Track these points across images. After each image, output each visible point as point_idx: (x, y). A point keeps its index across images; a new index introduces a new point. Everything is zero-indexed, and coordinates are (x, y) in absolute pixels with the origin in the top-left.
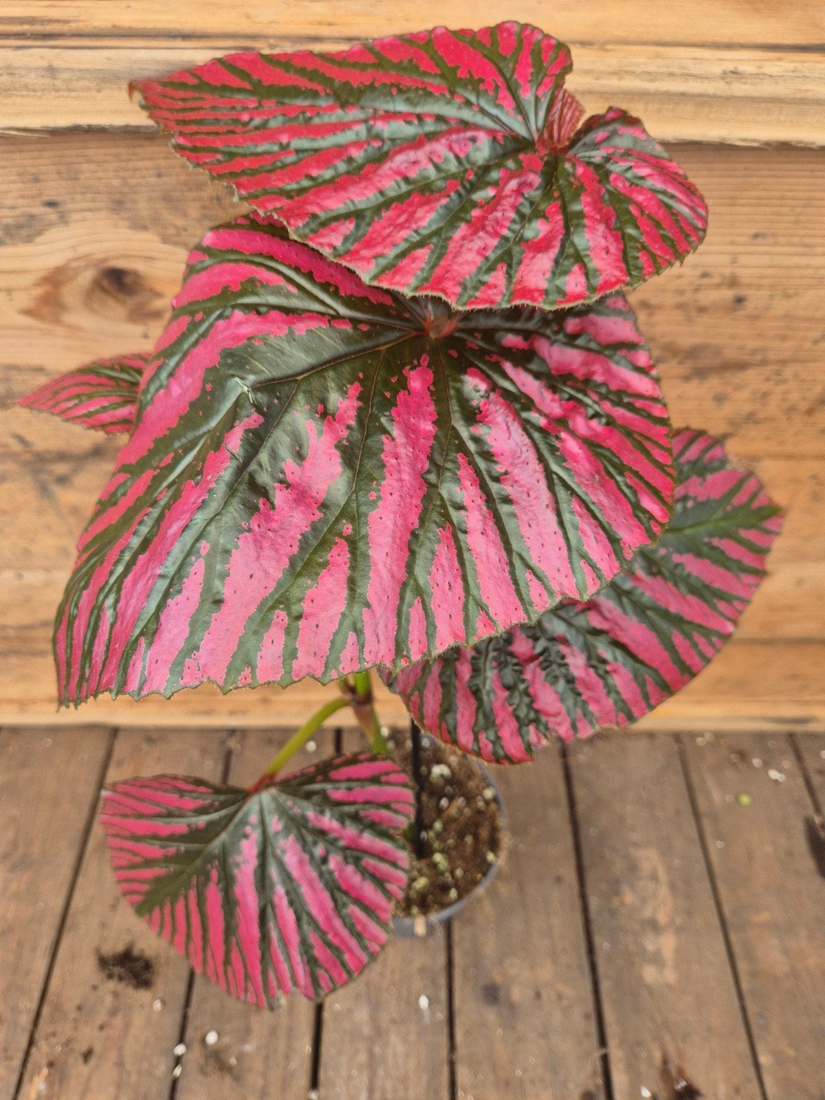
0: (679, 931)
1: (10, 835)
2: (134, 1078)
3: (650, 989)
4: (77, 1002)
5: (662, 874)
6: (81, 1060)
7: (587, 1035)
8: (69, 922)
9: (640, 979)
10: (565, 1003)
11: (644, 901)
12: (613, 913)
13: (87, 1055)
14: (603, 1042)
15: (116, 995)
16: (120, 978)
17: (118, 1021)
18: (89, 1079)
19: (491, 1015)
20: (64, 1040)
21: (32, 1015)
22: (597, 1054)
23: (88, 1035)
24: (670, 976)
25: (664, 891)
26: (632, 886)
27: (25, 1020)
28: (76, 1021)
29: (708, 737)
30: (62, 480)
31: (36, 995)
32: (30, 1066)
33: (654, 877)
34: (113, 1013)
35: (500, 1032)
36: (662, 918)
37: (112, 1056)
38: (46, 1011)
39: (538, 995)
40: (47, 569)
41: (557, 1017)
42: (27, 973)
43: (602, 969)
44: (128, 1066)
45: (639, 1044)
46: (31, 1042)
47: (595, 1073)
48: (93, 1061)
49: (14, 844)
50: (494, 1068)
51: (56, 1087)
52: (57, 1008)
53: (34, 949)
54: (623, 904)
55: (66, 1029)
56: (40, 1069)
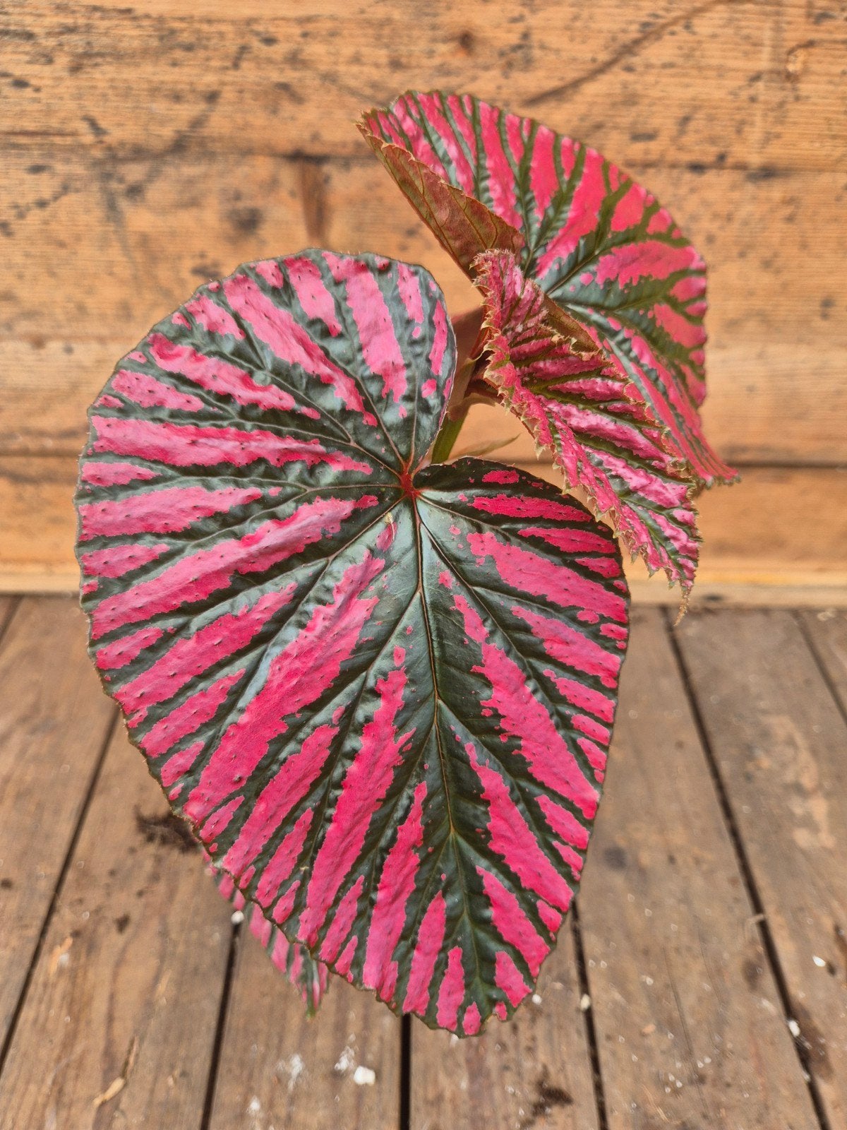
0: (828, 795)
1: (30, 698)
2: (181, 949)
3: (803, 852)
4: (110, 866)
5: (799, 739)
6: (114, 928)
7: (737, 900)
8: (101, 784)
9: (792, 844)
10: (705, 867)
11: (784, 765)
12: (749, 777)
13: (123, 923)
14: (758, 907)
15: (158, 860)
16: (164, 841)
17: (161, 888)
18: (124, 950)
19: (617, 880)
20: (93, 907)
21: (54, 880)
22: (753, 920)
23: (123, 902)
24: (827, 839)
25: (805, 756)
26: (768, 752)
27: (45, 887)
28: (108, 886)
29: (829, 614)
30: (135, 191)
31: (59, 860)
32: (49, 937)
33: (791, 742)
34: (155, 877)
35: (630, 897)
36: (808, 781)
37: (154, 925)
38: (70, 875)
39: (672, 860)
40: (101, 340)
41: (698, 882)
42: (48, 837)
43: (745, 833)
44: (173, 936)
45: (801, 909)
46: (52, 910)
47: (752, 942)
48: (130, 930)
49: (35, 708)
50: (628, 936)
51: (83, 960)
52: (85, 873)
53: (57, 812)
54: (759, 768)
55: (94, 897)
56: (63, 940)
